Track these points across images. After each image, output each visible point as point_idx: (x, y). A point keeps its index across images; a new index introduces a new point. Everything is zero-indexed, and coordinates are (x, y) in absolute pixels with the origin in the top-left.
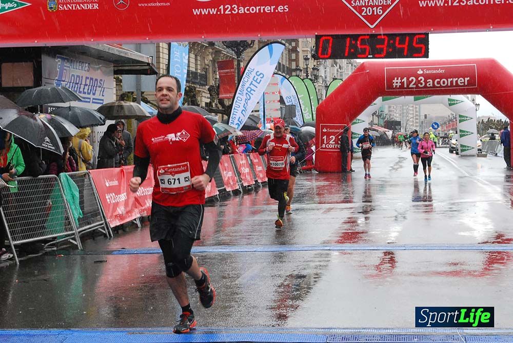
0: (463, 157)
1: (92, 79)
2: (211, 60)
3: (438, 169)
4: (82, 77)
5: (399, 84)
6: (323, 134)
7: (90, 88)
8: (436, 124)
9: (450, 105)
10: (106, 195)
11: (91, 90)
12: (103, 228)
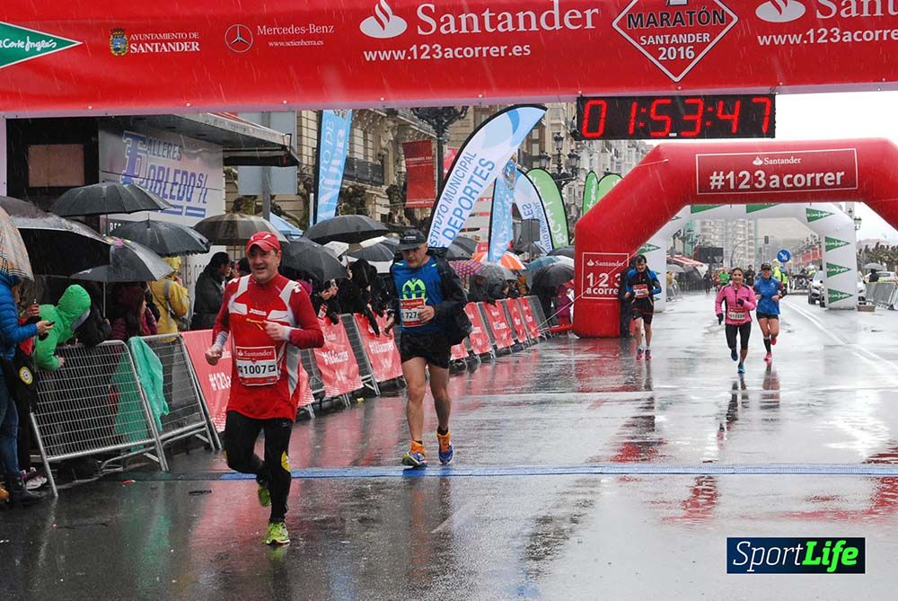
0: (832, 312)
1: (185, 173)
2: (390, 141)
3: (789, 332)
4: (169, 169)
5: (721, 183)
6: (588, 270)
7: (182, 190)
8: (784, 252)
9: (810, 219)
10: (210, 376)
11: (184, 192)
12: (204, 434)
